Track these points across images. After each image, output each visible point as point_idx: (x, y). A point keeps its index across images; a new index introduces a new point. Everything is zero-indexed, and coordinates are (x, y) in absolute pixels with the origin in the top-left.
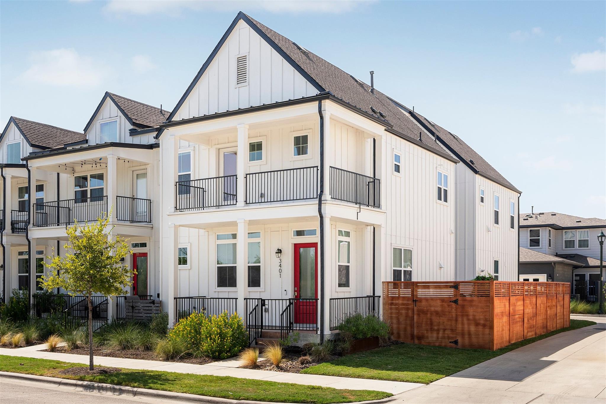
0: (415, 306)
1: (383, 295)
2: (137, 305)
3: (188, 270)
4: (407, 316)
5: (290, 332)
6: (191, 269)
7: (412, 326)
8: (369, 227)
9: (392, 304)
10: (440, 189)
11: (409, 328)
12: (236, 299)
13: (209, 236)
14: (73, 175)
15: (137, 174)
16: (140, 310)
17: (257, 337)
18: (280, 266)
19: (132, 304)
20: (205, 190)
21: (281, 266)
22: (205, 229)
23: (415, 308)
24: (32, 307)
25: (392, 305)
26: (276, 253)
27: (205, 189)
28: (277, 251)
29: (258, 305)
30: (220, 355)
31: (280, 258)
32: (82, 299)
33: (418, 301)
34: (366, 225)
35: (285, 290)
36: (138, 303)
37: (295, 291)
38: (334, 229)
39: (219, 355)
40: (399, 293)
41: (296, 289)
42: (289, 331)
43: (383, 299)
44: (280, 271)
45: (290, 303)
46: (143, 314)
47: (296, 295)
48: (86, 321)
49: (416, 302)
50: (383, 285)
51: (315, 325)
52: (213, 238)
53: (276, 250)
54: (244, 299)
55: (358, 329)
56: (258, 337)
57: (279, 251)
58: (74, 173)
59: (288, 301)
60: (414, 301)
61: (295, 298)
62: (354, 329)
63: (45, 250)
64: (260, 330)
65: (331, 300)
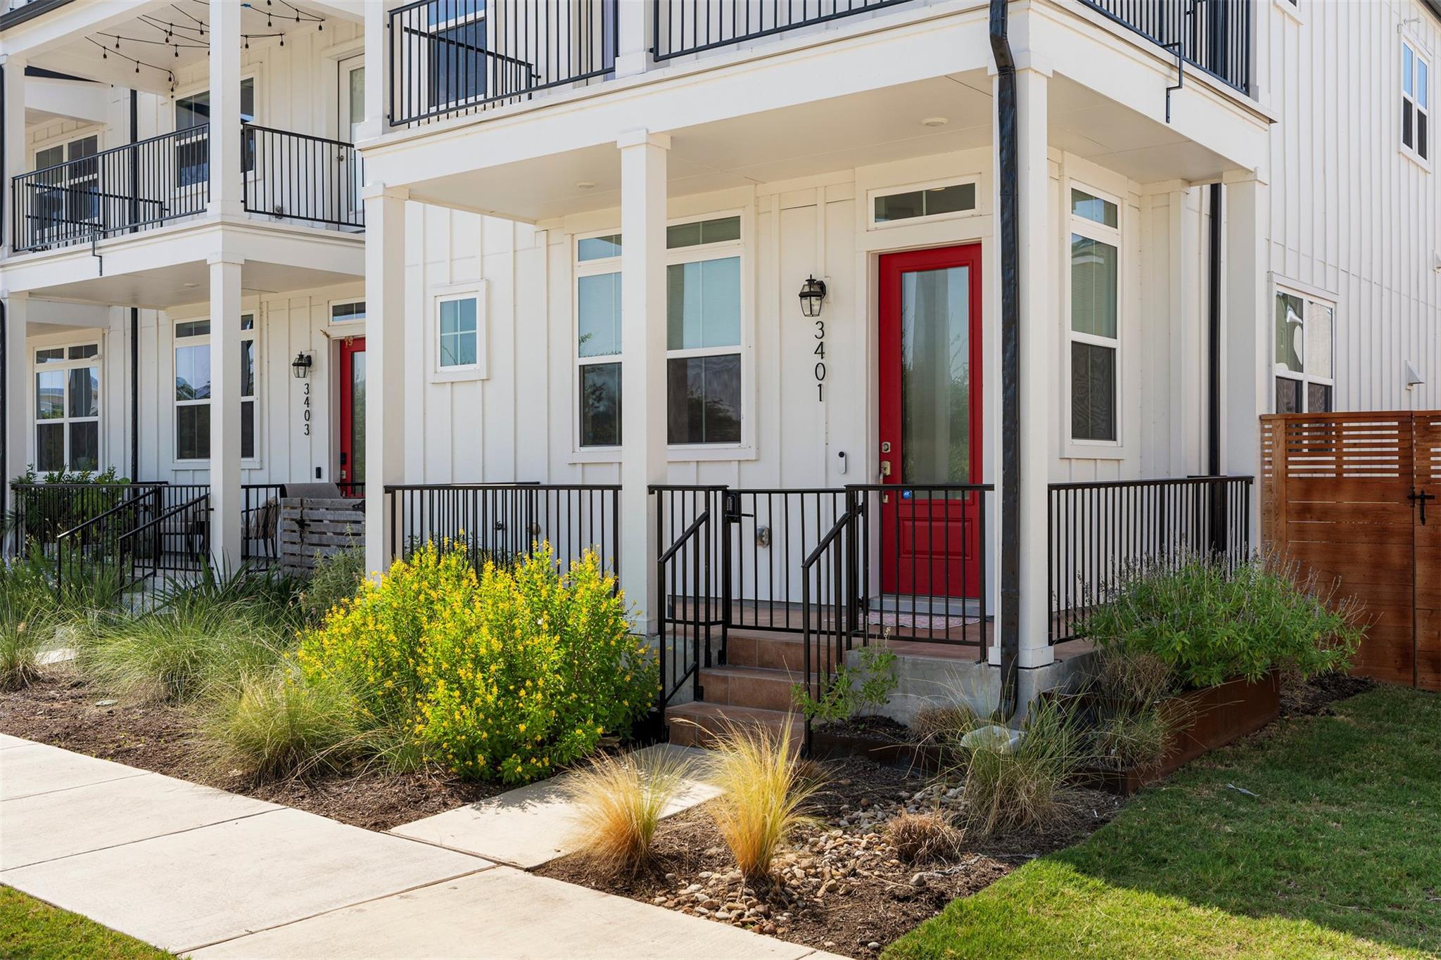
0: (1418, 521)
1: (1264, 472)
2: (316, 515)
3: (479, 384)
4: (1378, 565)
5: (849, 647)
6: (488, 380)
7: (1404, 610)
8: (1195, 190)
9: (1305, 511)
10: (1408, 106)
11: (1387, 618)
12: (616, 489)
13: (551, 248)
14: (172, 97)
15: (351, 72)
16: (325, 533)
17: (702, 663)
18: (820, 350)
19: (298, 511)
20: (534, 73)
21: (822, 353)
22: (535, 222)
23: (1419, 529)
24: (11, 525)
25: (1308, 516)
26: (803, 295)
27: (534, 68)
28: (807, 289)
29: (706, 517)
30: (499, 763)
31: (818, 318)
32: (196, 496)
33: (1432, 497)
34: (1183, 179)
35: (842, 454)
36: (318, 509)
37: (882, 457)
38: (1056, 183)
39: (495, 761)
40: (1339, 463)
41: (887, 445)
42: (844, 638)
43: (1262, 487)
44: (821, 372)
45: (854, 509)
46: (335, 547)
47: (888, 472)
48: (148, 571)
49: (1422, 505)
50: (1263, 431)
51: (973, 604)
52: (563, 253)
53: (800, 284)
54: (645, 490)
55: (1200, 645)
56: (708, 664)
57: (816, 290)
58: (172, 90)
59: (841, 498)
60: (1412, 497)
61: (884, 482)
62: (1181, 640)
63: (101, 340)
64: (716, 631)
65: (1054, 492)
